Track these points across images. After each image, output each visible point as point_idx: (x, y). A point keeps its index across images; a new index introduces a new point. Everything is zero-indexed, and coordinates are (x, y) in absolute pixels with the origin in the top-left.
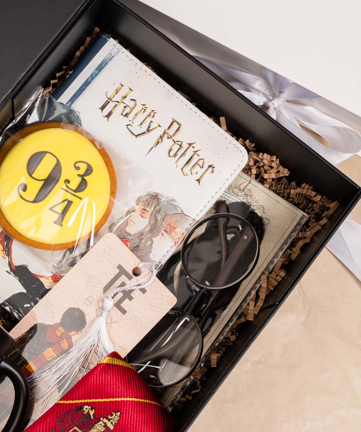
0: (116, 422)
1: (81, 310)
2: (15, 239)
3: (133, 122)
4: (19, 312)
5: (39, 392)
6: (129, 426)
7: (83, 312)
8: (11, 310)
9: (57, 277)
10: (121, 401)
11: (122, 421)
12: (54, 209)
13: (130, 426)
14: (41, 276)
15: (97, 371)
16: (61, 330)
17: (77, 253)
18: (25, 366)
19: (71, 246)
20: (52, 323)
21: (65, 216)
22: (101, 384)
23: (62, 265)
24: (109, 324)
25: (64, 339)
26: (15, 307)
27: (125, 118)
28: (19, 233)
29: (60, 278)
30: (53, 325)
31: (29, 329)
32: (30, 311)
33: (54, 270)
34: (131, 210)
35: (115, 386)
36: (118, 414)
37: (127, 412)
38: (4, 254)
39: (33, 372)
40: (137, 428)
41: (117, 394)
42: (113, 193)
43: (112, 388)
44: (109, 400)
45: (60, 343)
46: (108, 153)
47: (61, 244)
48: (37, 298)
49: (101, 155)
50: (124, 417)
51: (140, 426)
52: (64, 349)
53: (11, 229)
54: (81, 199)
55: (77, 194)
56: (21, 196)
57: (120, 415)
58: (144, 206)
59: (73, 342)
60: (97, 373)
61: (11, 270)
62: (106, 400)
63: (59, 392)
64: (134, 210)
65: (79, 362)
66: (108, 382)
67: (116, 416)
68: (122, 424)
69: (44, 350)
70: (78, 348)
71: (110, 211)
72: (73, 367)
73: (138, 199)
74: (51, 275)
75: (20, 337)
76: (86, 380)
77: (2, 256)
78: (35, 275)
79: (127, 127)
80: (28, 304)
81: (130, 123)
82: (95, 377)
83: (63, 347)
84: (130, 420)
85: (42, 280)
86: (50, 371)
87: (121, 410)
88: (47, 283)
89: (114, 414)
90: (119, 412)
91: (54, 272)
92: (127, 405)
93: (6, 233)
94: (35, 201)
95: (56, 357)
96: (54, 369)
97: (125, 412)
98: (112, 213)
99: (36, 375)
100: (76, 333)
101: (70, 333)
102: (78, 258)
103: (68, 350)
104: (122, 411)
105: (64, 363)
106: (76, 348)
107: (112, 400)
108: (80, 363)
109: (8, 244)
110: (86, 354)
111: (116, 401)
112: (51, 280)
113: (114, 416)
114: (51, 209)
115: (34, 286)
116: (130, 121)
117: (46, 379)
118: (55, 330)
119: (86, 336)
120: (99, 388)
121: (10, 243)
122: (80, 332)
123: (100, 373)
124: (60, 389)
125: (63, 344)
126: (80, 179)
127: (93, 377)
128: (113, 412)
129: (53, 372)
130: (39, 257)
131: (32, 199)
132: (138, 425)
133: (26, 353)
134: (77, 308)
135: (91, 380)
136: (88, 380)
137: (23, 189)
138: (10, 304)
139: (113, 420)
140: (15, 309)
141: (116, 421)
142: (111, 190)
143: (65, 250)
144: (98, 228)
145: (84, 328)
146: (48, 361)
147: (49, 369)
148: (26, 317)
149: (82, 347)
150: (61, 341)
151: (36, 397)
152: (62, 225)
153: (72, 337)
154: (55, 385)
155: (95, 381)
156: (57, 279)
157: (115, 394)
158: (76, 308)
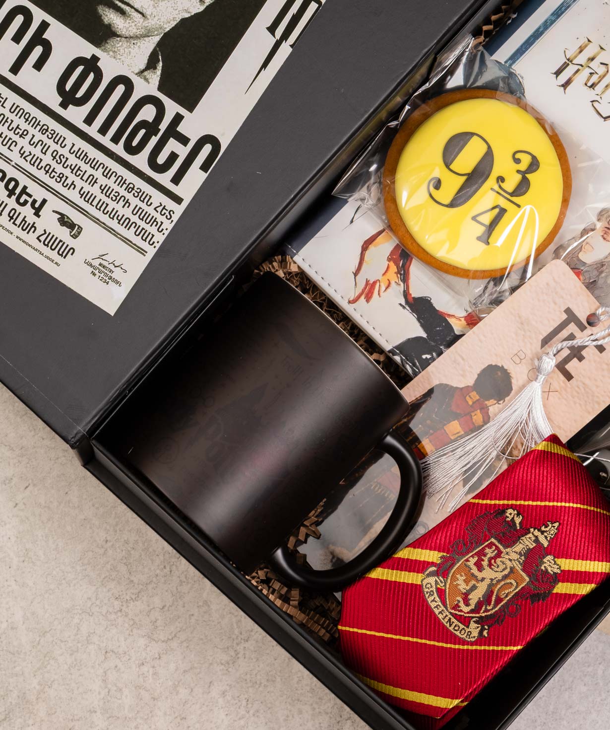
0: (552, 537)
1: (507, 370)
2: (416, 258)
3: (601, 97)
4: (414, 365)
5: (435, 483)
6: (571, 543)
7: (509, 373)
8: (402, 362)
9: (473, 317)
10: (561, 506)
11: (561, 536)
12: (479, 219)
13: (573, 544)
14: (450, 315)
15: (529, 461)
16: (475, 396)
17: (506, 285)
18: (417, 444)
19: (498, 275)
20: (461, 386)
21: (493, 230)
22: (533, 480)
23: (483, 301)
24: (547, 392)
25: (477, 410)
26: (409, 358)
27: (590, 90)
28: (424, 250)
29: (477, 319)
30: (462, 388)
31: (426, 391)
32: (429, 364)
33: (471, 308)
34: (588, 228)
35: (553, 484)
36: (556, 525)
37: (569, 523)
38: (398, 278)
39: (427, 454)
40: (582, 548)
41: (556, 496)
42: (565, 201)
43: (549, 487)
44: (543, 504)
45: (471, 416)
46: (563, 142)
47: (484, 271)
48: (441, 347)
49: (553, 143)
50: (564, 530)
51: (587, 544)
52: (476, 425)
53: (412, 243)
54: (519, 206)
55: (514, 199)
56: (431, 196)
57: (559, 526)
58: (608, 223)
59: (490, 414)
60: (528, 463)
61: (407, 302)
62: (539, 503)
63: (464, 486)
64: (593, 228)
65: (498, 444)
66: (543, 479)
67: (553, 528)
68: (561, 540)
69: (446, 423)
70: (498, 424)
71: (560, 228)
72: (488, 451)
73: (601, 212)
74: (464, 314)
75: (413, 402)
76: (512, 473)
77: (396, 282)
78: (442, 312)
79: (593, 104)
80: (428, 354)
81: (598, 98)
82: (526, 469)
83: (476, 421)
84: (572, 534)
85: (452, 321)
86: (454, 454)
87: (560, 519)
88: (457, 326)
89: (550, 525)
90: (558, 522)
91: (470, 310)
92: (569, 513)
93: (403, 247)
94: (452, 205)
95: (463, 434)
96: (459, 452)
97: (565, 522)
98: (561, 231)
99: (431, 459)
100: (496, 402)
101: (487, 402)
102: (507, 294)
103: (483, 426)
104: (561, 522)
105: (475, 444)
106: (495, 424)
107: (547, 503)
108: (498, 447)
109: (405, 265)
110: (509, 434)
111: (553, 506)
112: (463, 322)
113: (550, 527)
114: (474, 218)
115: (438, 329)
116: (598, 95)
117: (445, 466)
118: (465, 395)
119: (511, 408)
120: (530, 484)
121: (408, 262)
122: (501, 402)
123: (532, 464)
124: (466, 481)
125: (475, 416)
126: (519, 177)
127: (522, 469)
128: (549, 522)
129: (458, 456)
130: (450, 286)
131: (447, 201)
132: (583, 544)
133: (420, 426)
134: (501, 366)
135: (519, 473)
136: (515, 473)
137: (435, 185)
138: (401, 353)
139: (548, 532)
140: (408, 360)
141: (552, 535)
142: (564, 196)
143: (488, 280)
144: (540, 250)
145: (509, 395)
146: (451, 439)
147: (452, 451)
148: (423, 373)
149: (504, 423)
150: (473, 412)
151: (431, 490)
152: (488, 243)
153: (489, 407)
154: (460, 475)
155: (525, 475)
156: (473, 322)
157: (552, 497)
158: (499, 366)
